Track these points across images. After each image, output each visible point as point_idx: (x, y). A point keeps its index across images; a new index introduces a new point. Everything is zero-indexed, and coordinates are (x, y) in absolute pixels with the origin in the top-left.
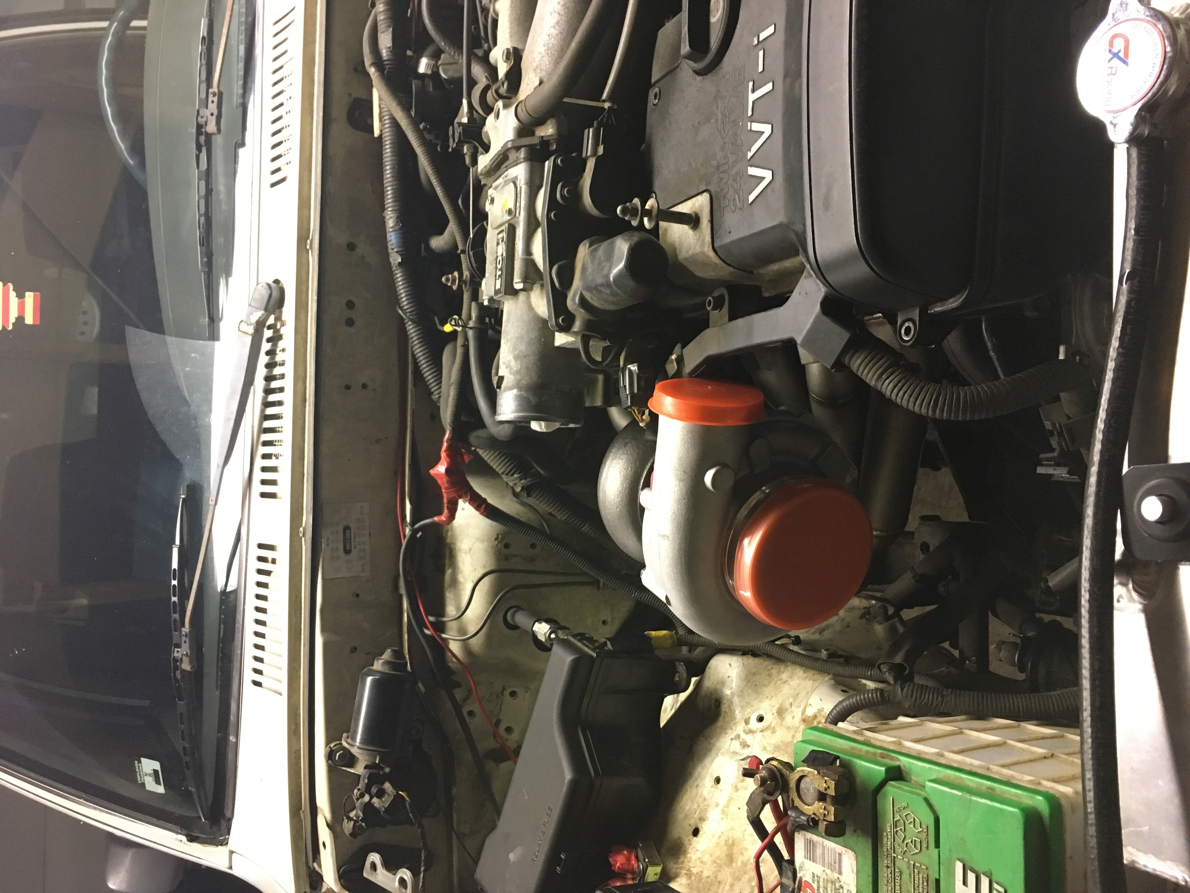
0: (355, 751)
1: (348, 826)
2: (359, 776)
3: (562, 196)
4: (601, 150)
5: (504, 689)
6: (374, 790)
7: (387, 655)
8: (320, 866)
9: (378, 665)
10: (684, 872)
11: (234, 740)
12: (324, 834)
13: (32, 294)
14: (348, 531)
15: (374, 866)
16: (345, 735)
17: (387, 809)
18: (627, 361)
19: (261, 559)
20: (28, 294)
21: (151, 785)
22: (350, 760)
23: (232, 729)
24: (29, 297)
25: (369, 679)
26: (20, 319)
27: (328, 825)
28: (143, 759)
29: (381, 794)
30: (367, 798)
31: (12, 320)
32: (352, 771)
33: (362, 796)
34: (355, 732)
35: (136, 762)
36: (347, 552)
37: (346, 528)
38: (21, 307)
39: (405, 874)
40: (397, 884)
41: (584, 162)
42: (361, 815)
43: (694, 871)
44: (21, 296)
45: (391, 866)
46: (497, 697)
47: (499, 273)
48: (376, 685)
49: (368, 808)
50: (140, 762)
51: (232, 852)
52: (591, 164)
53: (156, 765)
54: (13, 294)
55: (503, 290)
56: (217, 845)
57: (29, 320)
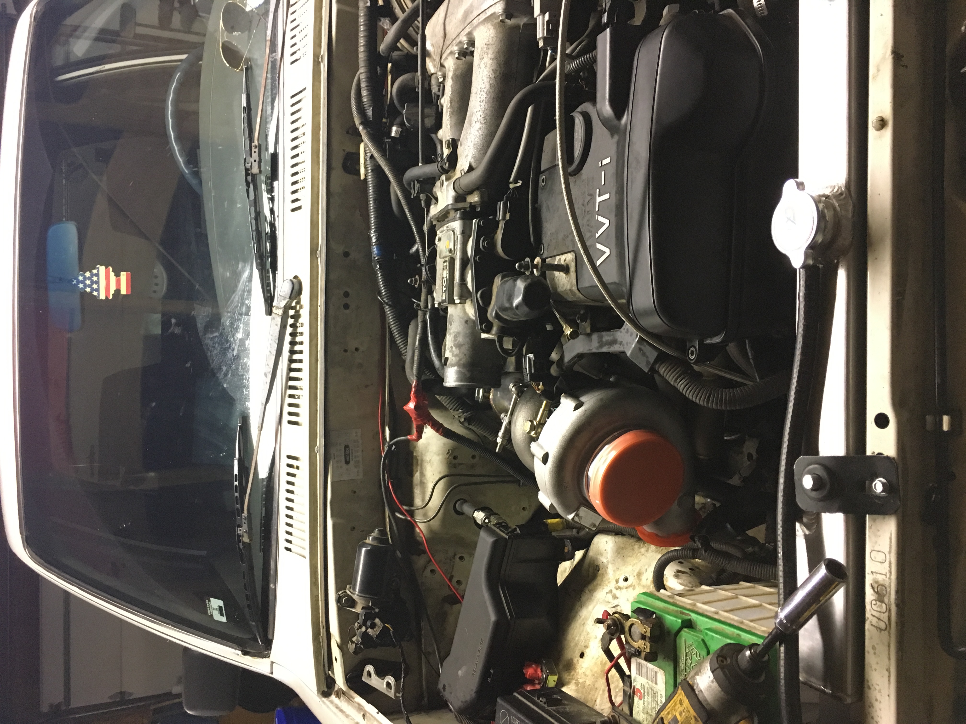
0: (355, 597)
1: (351, 647)
2: (359, 614)
3: (483, 246)
4: (508, 216)
5: (455, 555)
6: (369, 623)
7: (376, 533)
8: (333, 673)
9: (369, 540)
10: (574, 681)
11: (273, 587)
12: (336, 652)
13: (125, 273)
14: (347, 449)
15: (369, 674)
16: (348, 586)
17: (378, 636)
18: (528, 352)
19: (289, 466)
20: (122, 273)
21: (217, 616)
22: (352, 603)
23: (272, 579)
24: (123, 275)
25: (364, 550)
26: (118, 291)
27: (338, 646)
28: (211, 599)
29: (373, 626)
30: (364, 629)
31: (112, 292)
32: (353, 610)
33: (360, 627)
34: (355, 585)
35: (207, 601)
36: (347, 463)
37: (346, 447)
38: (118, 283)
39: (390, 679)
40: (385, 686)
41: (498, 223)
42: (360, 640)
43: (581, 681)
44: (117, 275)
45: (381, 674)
46: (451, 560)
47: (444, 289)
48: (367, 552)
49: (365, 635)
50: (209, 601)
51: (272, 663)
52: (502, 225)
53: (221, 603)
54: (112, 274)
55: (447, 300)
56: (263, 658)
57: (123, 292)
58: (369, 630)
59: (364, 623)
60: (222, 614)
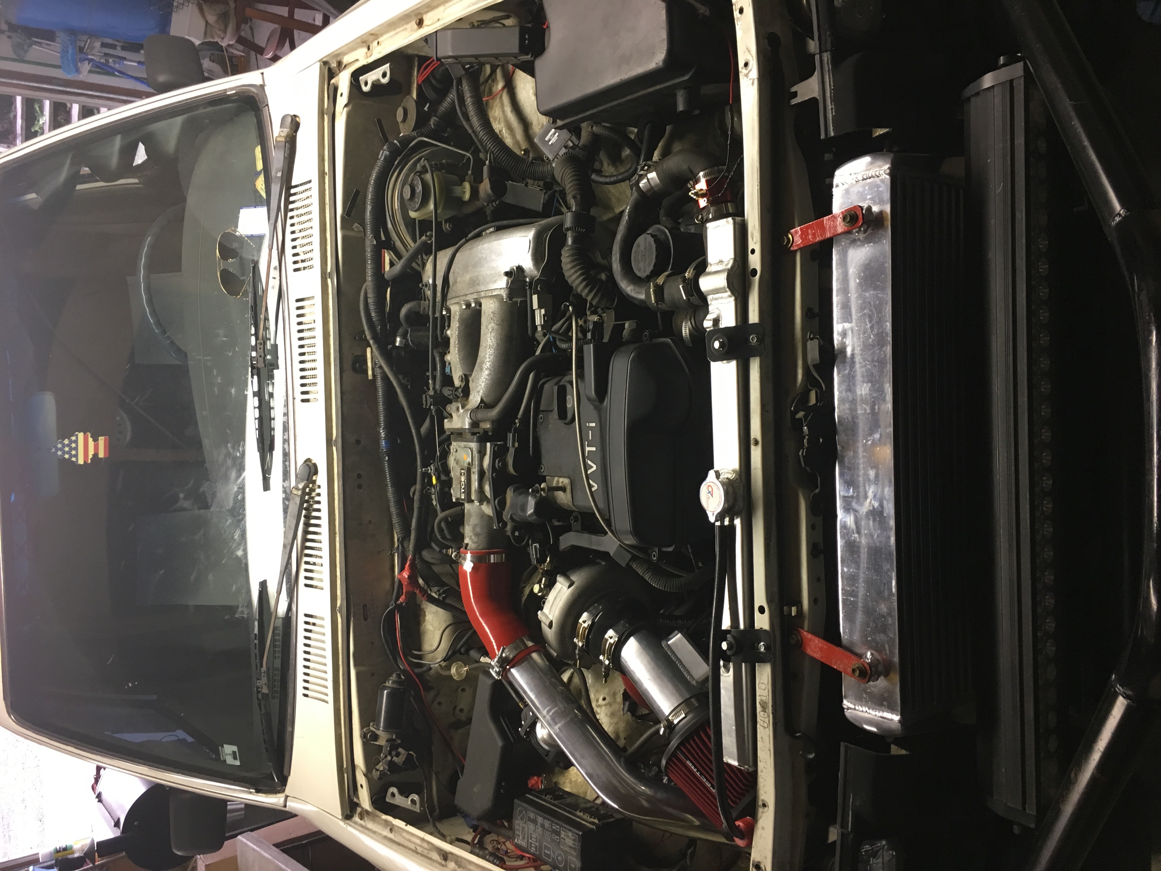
0: (378, 732)
1: (376, 774)
3: (499, 467)
4: (516, 445)
6: (394, 753)
7: (394, 677)
8: (358, 798)
9: (389, 684)
12: (361, 779)
13: (103, 438)
15: (393, 795)
16: (371, 724)
17: (404, 763)
19: (306, 623)
20: (100, 438)
21: (230, 760)
22: (375, 737)
24: (101, 440)
25: (385, 692)
26: (96, 455)
27: (364, 775)
29: (398, 755)
30: (389, 758)
31: (90, 456)
33: (386, 757)
35: (220, 748)
36: (365, 619)
37: (365, 606)
38: (96, 448)
39: (416, 797)
40: (409, 803)
41: (508, 449)
42: (387, 767)
44: (95, 440)
47: (463, 490)
48: (388, 694)
49: (391, 764)
50: (223, 747)
51: (287, 797)
52: (512, 451)
53: (235, 748)
54: (90, 440)
55: (466, 499)
57: (101, 455)
58: (395, 758)
59: (390, 753)
60: (235, 758)
